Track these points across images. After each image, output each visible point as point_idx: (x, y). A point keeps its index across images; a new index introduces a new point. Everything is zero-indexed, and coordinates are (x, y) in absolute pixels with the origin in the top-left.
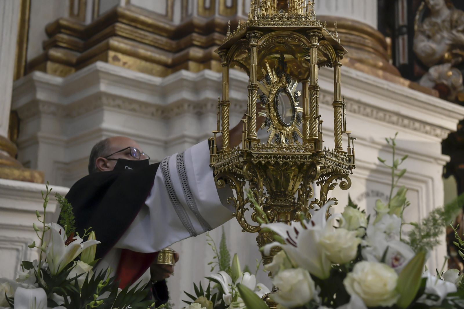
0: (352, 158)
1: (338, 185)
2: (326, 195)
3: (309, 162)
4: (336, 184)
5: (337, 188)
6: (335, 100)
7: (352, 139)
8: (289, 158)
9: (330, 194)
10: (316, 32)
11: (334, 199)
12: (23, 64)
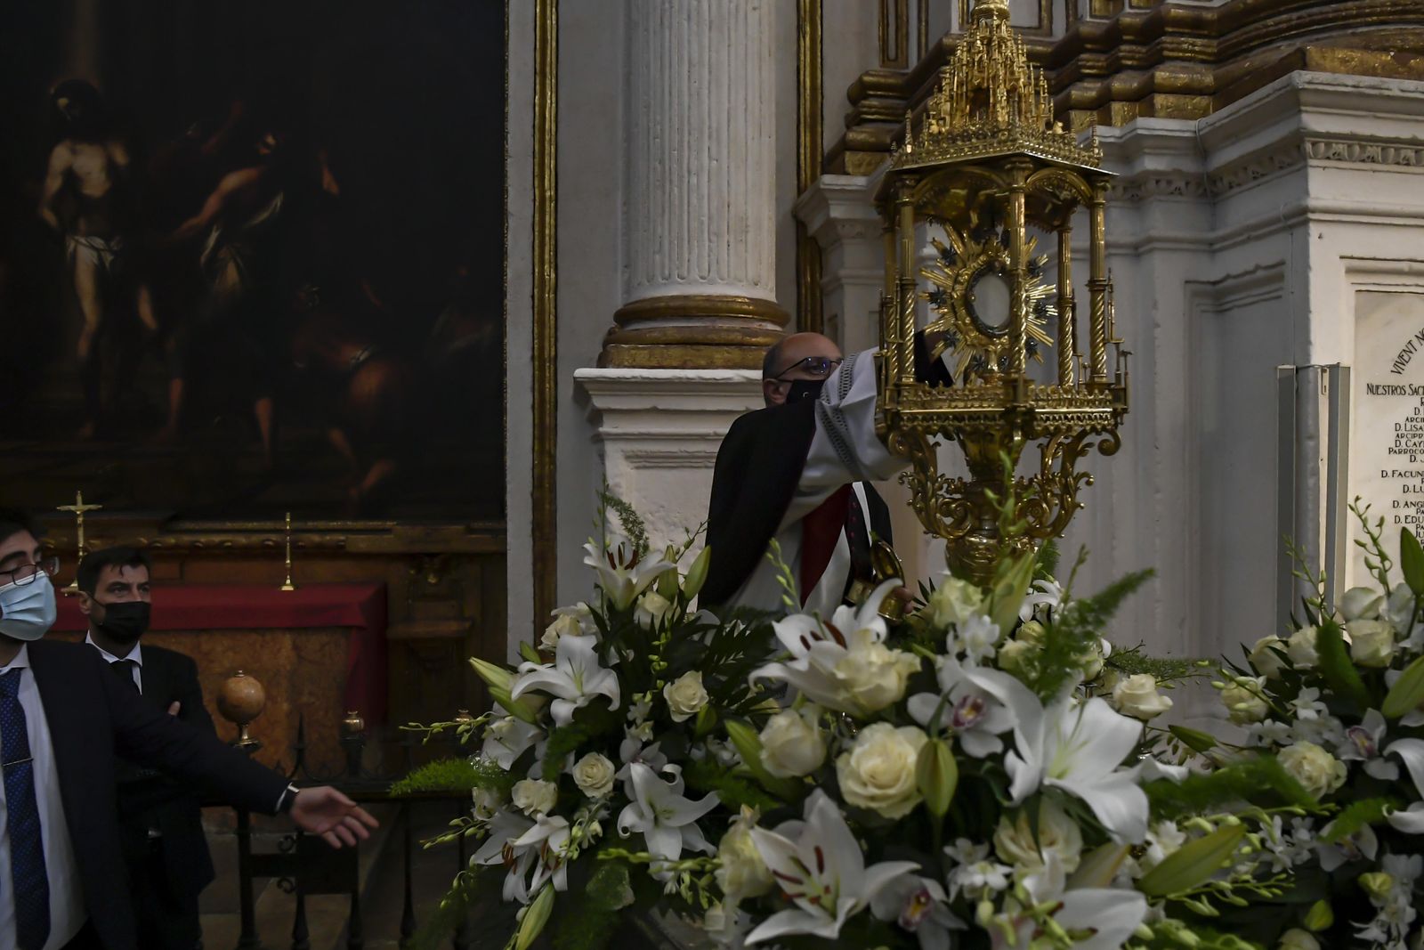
0: (1122, 394)
1: (1096, 447)
2: (1072, 466)
3: (998, 425)
4: (1090, 445)
5: (1093, 451)
6: (1092, 277)
7: (1125, 354)
8: (963, 419)
9: (1081, 465)
10: (1015, 162)
11: (1085, 475)
12: (819, 159)
